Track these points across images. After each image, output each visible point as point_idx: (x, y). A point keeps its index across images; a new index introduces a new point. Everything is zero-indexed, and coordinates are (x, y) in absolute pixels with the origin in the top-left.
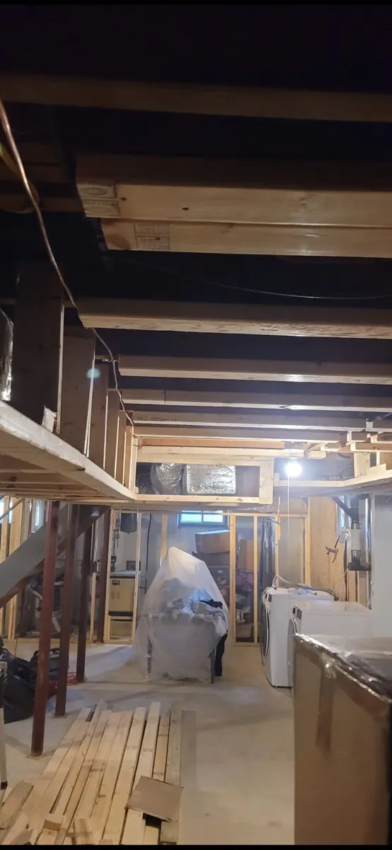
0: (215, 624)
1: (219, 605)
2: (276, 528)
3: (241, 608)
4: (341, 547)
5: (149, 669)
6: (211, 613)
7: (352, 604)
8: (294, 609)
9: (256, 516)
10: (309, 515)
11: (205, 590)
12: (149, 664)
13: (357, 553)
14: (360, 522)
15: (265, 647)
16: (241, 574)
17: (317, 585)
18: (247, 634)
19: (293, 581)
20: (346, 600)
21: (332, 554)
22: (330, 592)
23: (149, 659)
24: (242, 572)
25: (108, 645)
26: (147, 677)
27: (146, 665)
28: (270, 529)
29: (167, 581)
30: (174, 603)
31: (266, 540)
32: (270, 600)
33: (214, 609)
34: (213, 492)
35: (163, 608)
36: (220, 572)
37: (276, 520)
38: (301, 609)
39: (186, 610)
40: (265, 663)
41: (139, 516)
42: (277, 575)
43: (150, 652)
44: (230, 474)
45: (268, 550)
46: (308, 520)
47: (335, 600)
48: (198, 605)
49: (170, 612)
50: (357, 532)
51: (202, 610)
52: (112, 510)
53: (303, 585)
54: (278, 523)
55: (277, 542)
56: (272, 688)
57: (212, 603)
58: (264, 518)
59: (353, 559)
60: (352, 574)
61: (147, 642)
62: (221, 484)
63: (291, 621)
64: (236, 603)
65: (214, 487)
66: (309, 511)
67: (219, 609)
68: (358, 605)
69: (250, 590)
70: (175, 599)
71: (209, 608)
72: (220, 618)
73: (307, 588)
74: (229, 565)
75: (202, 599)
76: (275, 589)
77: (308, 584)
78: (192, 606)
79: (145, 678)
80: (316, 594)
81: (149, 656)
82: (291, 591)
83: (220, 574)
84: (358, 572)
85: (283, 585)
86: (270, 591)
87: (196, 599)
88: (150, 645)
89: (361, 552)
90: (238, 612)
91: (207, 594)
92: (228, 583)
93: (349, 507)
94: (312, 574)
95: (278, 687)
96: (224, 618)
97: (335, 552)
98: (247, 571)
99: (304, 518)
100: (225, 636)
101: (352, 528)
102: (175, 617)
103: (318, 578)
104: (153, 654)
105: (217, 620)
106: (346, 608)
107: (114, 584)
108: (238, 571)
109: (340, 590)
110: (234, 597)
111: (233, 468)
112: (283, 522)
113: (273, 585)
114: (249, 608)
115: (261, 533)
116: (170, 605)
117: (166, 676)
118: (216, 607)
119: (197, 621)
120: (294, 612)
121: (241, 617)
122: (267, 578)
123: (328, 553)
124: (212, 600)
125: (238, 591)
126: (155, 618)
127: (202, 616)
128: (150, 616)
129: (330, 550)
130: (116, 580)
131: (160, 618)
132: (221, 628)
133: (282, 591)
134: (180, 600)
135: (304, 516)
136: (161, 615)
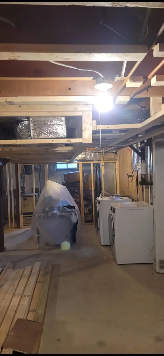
0: (71, 217)
1: (74, 207)
2: (102, 168)
3: (87, 207)
4: (135, 174)
5: (39, 242)
6: (68, 212)
7: (140, 203)
8: (111, 207)
9: (92, 163)
10: (118, 161)
11: (66, 201)
12: (38, 240)
13: (144, 176)
14: (145, 160)
15: (97, 225)
16: (86, 191)
17: (123, 194)
18: (89, 218)
19: (111, 193)
20: (138, 201)
21: (130, 178)
22: (129, 197)
23: (38, 238)
24: (87, 190)
25: (22, 229)
26: (37, 246)
27: (37, 240)
28: (100, 169)
29: (45, 198)
30: (49, 208)
31: (98, 174)
32: (99, 203)
33: (71, 210)
34: (50, 136)
35: (44, 211)
36: (76, 191)
37: (102, 164)
38: (115, 208)
39: (55, 212)
40: (98, 234)
41: (33, 166)
42: (103, 191)
43: (38, 233)
44: (61, 123)
45: (99, 179)
46: (118, 163)
47: (132, 201)
48: (62, 209)
49: (47, 213)
50: (144, 164)
51: (64, 211)
52: (19, 164)
53: (116, 194)
54: (103, 165)
55: (103, 175)
56: (102, 247)
57: (70, 207)
58: (96, 163)
59: (142, 179)
60: (140, 187)
61: (37, 229)
62: (55, 131)
63: (110, 213)
64: (84, 205)
65: (50, 133)
66: (118, 159)
67: (73, 209)
68: (144, 202)
69: (91, 198)
70: (50, 206)
71: (68, 209)
72: (73, 214)
73: (118, 196)
74: (80, 187)
75: (64, 205)
76: (102, 197)
77: (118, 194)
78: (59, 209)
79: (37, 247)
80: (122, 199)
81: (38, 236)
82: (110, 198)
83: (76, 192)
84: (144, 186)
85: (106, 195)
86: (99, 199)
87: (61, 205)
88: (38, 230)
89: (146, 175)
90: (86, 209)
91: (68, 203)
92: (80, 196)
93: (140, 151)
94: (120, 189)
95: (105, 246)
96: (75, 214)
97: (132, 177)
98: (89, 190)
99: (116, 162)
100: (77, 223)
101: (142, 162)
102: (50, 215)
103: (123, 191)
104: (40, 234)
105: (72, 215)
106: (138, 205)
107: (25, 200)
108: (84, 190)
109: (135, 196)
110: (82, 202)
111: (63, 119)
112: (106, 165)
113: (101, 196)
114: (91, 206)
115: (95, 171)
116: (47, 209)
117: (48, 244)
118: (72, 209)
119: (61, 216)
120: (111, 209)
121: (87, 211)
122: (98, 192)
123: (128, 178)
124: (70, 205)
125: (85, 199)
126: (39, 217)
127: (64, 214)
128: (37, 216)
129: (129, 176)
130: (25, 198)
131: (42, 216)
132: (74, 219)
133: (105, 198)
134: (52, 207)
135: (115, 161)
136: (42, 215)
